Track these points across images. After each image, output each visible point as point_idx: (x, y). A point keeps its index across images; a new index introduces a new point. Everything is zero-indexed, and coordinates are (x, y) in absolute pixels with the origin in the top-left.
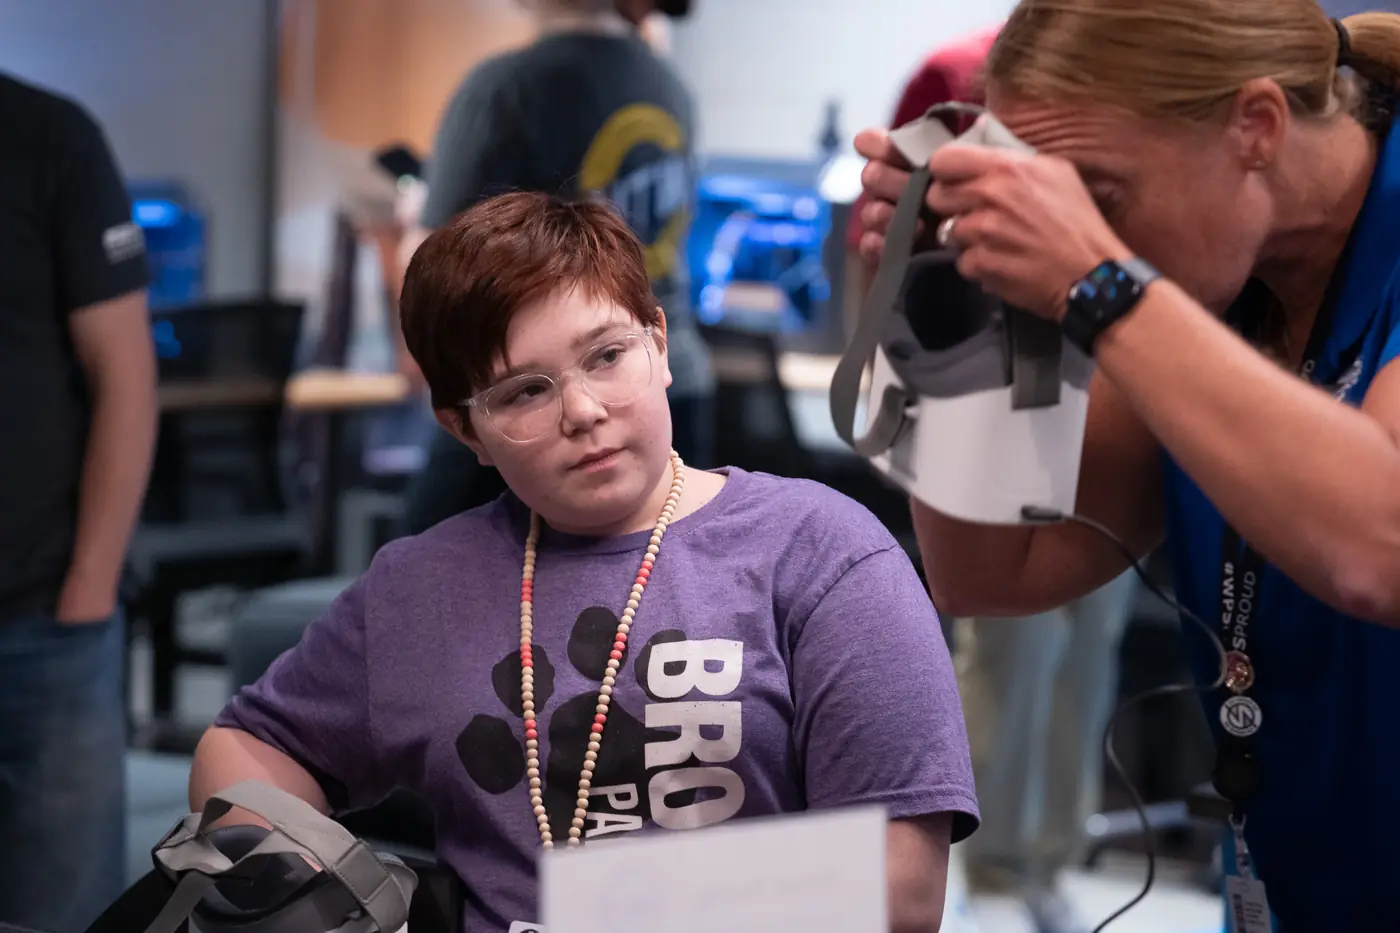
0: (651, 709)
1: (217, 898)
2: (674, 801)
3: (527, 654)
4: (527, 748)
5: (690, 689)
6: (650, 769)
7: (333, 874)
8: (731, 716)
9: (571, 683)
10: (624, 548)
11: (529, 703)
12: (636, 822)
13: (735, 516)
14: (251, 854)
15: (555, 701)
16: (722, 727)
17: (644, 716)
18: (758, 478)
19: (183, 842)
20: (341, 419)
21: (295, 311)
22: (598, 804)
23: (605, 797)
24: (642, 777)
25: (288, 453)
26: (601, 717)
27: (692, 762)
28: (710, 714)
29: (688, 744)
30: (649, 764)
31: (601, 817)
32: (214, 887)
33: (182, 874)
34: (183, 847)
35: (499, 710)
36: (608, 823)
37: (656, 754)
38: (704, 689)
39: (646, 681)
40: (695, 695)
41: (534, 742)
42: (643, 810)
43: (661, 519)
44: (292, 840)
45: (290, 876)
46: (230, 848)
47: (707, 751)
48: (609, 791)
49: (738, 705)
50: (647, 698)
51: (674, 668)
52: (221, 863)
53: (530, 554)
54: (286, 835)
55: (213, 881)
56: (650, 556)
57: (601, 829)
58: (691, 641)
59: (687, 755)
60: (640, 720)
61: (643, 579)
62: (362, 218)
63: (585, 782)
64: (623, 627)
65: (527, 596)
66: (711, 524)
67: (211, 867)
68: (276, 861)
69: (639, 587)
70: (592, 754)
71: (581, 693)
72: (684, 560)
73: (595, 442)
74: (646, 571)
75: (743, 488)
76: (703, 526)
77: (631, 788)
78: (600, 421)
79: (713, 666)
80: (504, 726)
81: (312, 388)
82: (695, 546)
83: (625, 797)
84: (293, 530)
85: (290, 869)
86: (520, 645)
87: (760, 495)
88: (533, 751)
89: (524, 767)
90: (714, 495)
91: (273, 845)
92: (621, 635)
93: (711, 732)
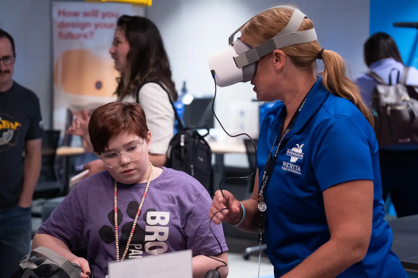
0: (147, 227)
1: (34, 275)
2: (151, 249)
3: (116, 210)
4: (115, 233)
5: (157, 223)
6: (146, 241)
7: (62, 269)
8: (166, 230)
9: (127, 219)
10: (140, 187)
11: (116, 222)
12: (141, 252)
13: (166, 180)
14: (42, 264)
15: (123, 223)
16: (164, 233)
17: (145, 229)
18: (170, 170)
19: (26, 262)
20: (69, 158)
21: (58, 132)
22: (132, 247)
23: (134, 246)
24: (144, 243)
25: (56, 166)
26: (133, 229)
27: (156, 240)
28: (162, 229)
29: (156, 236)
30: (146, 240)
31: (133, 251)
32: (33, 272)
33: (25, 269)
34: (26, 263)
35: (109, 224)
36: (134, 252)
37: (147, 238)
38: (161, 224)
39: (146, 220)
40: (158, 225)
41: (117, 231)
42: (143, 249)
43: (149, 179)
44: (51, 260)
45: (52, 269)
46: (37, 263)
47: (160, 238)
48: (135, 245)
49: (168, 228)
50: (146, 225)
51: (153, 218)
52: (35, 267)
53: (116, 188)
54: (50, 259)
55: (33, 271)
56: (146, 190)
57: (133, 253)
58: (157, 212)
59: (155, 239)
60: (144, 229)
61: (144, 196)
62: (74, 110)
63: (129, 242)
64: (140, 208)
65: (116, 195)
66: (160, 182)
67: (33, 268)
68: (48, 266)
69: (143, 198)
70: (130, 238)
71: (129, 221)
72: (154, 191)
73: (127, 168)
74: (145, 194)
75: (167, 172)
76: (159, 182)
77: (141, 245)
78: (129, 163)
79: (163, 218)
80: (110, 228)
81: (62, 151)
82: (157, 187)
83: (139, 247)
84: (58, 185)
85: (51, 267)
86: (114, 207)
87: (172, 175)
88: (117, 233)
89: (115, 237)
90: (160, 174)
91: (47, 262)
92: (139, 210)
93: (161, 234)
